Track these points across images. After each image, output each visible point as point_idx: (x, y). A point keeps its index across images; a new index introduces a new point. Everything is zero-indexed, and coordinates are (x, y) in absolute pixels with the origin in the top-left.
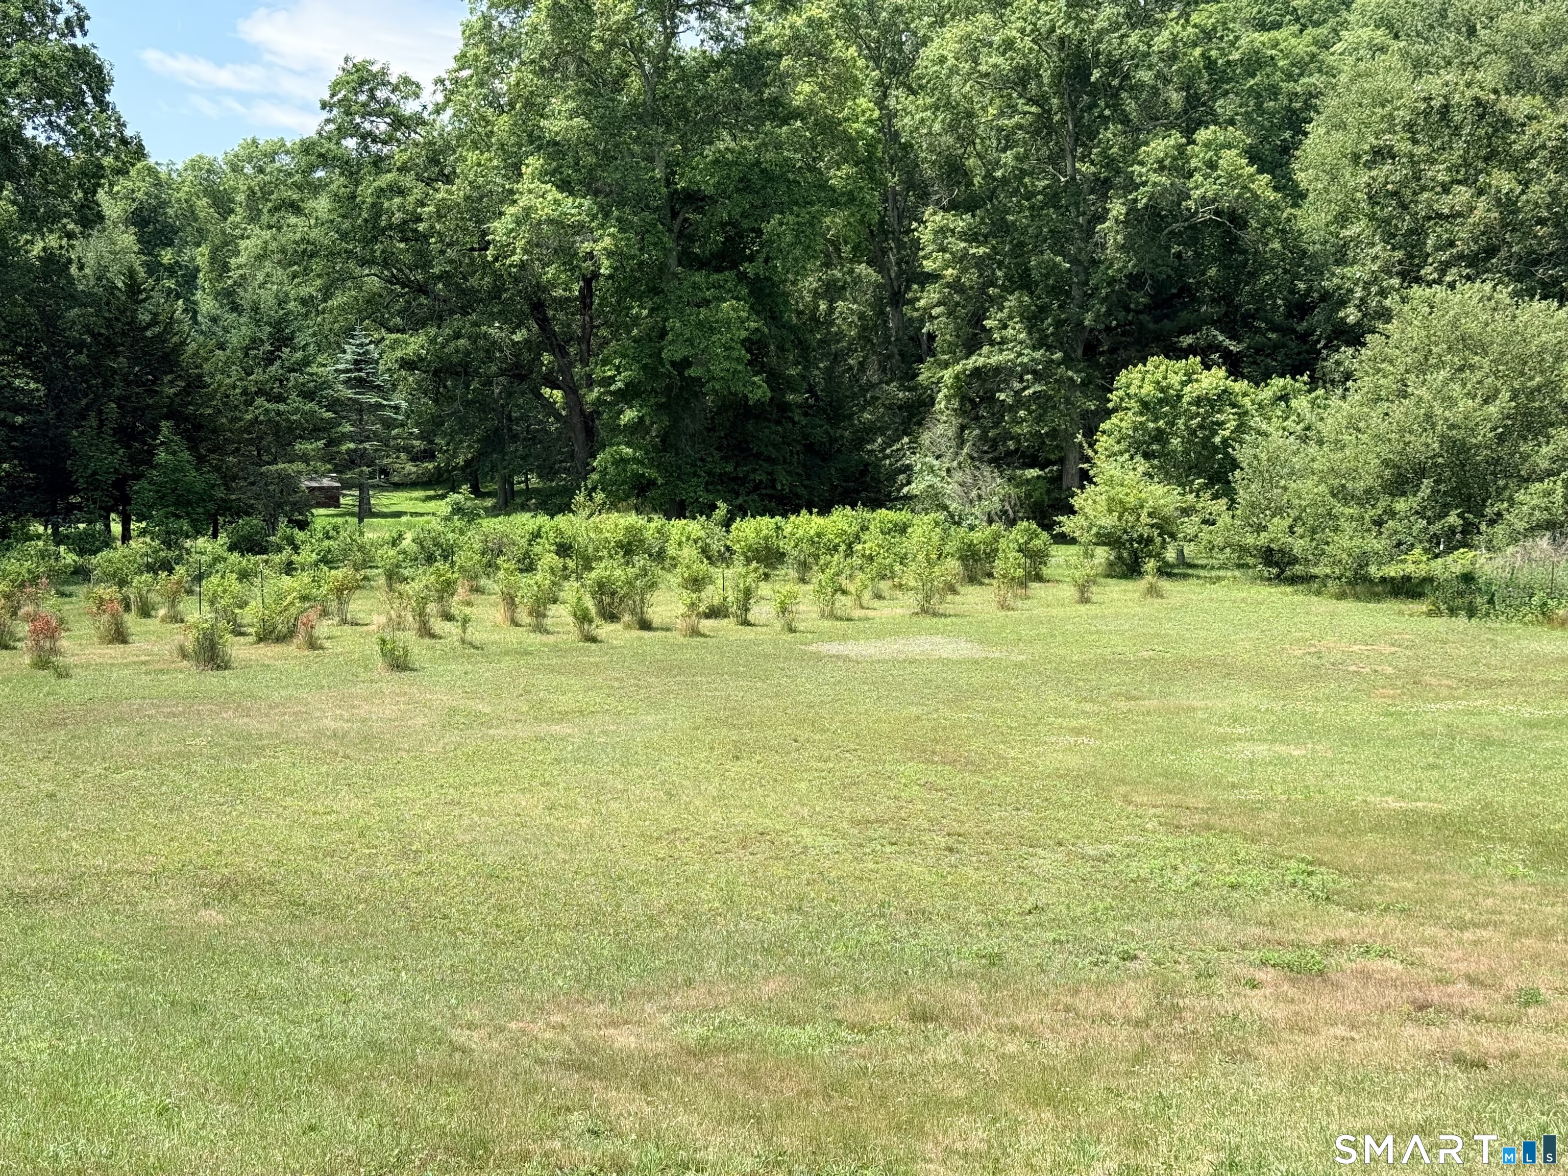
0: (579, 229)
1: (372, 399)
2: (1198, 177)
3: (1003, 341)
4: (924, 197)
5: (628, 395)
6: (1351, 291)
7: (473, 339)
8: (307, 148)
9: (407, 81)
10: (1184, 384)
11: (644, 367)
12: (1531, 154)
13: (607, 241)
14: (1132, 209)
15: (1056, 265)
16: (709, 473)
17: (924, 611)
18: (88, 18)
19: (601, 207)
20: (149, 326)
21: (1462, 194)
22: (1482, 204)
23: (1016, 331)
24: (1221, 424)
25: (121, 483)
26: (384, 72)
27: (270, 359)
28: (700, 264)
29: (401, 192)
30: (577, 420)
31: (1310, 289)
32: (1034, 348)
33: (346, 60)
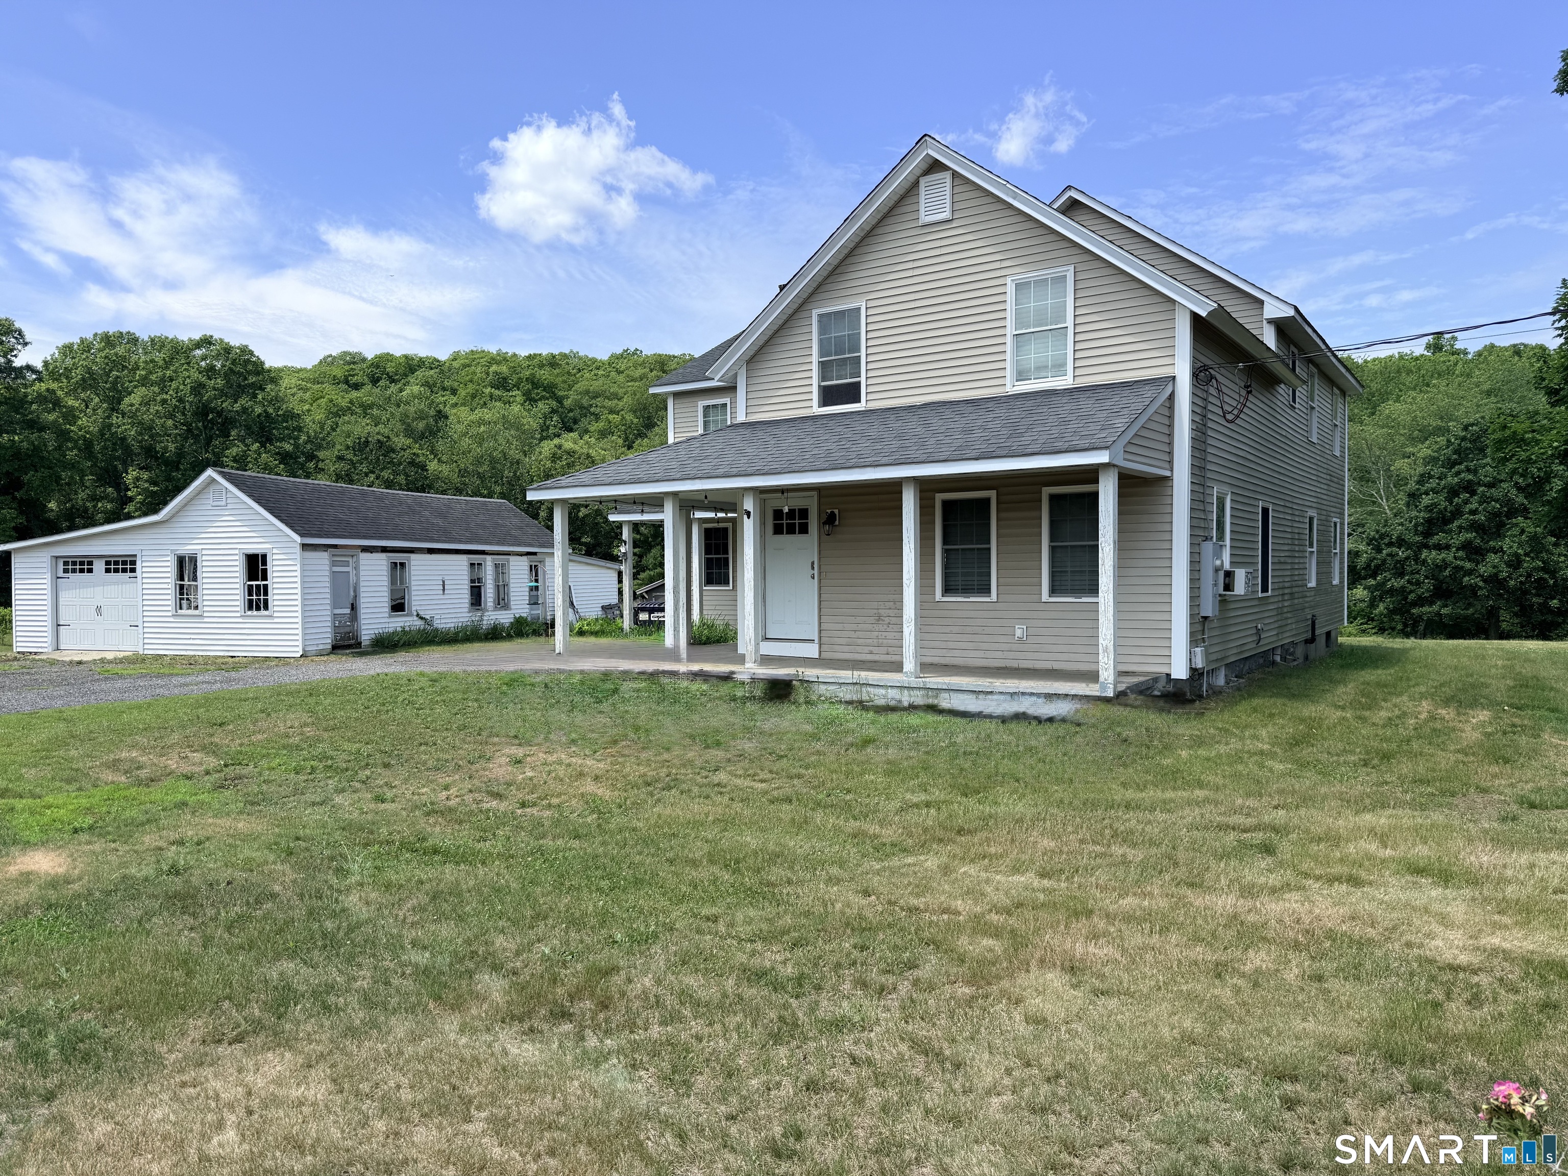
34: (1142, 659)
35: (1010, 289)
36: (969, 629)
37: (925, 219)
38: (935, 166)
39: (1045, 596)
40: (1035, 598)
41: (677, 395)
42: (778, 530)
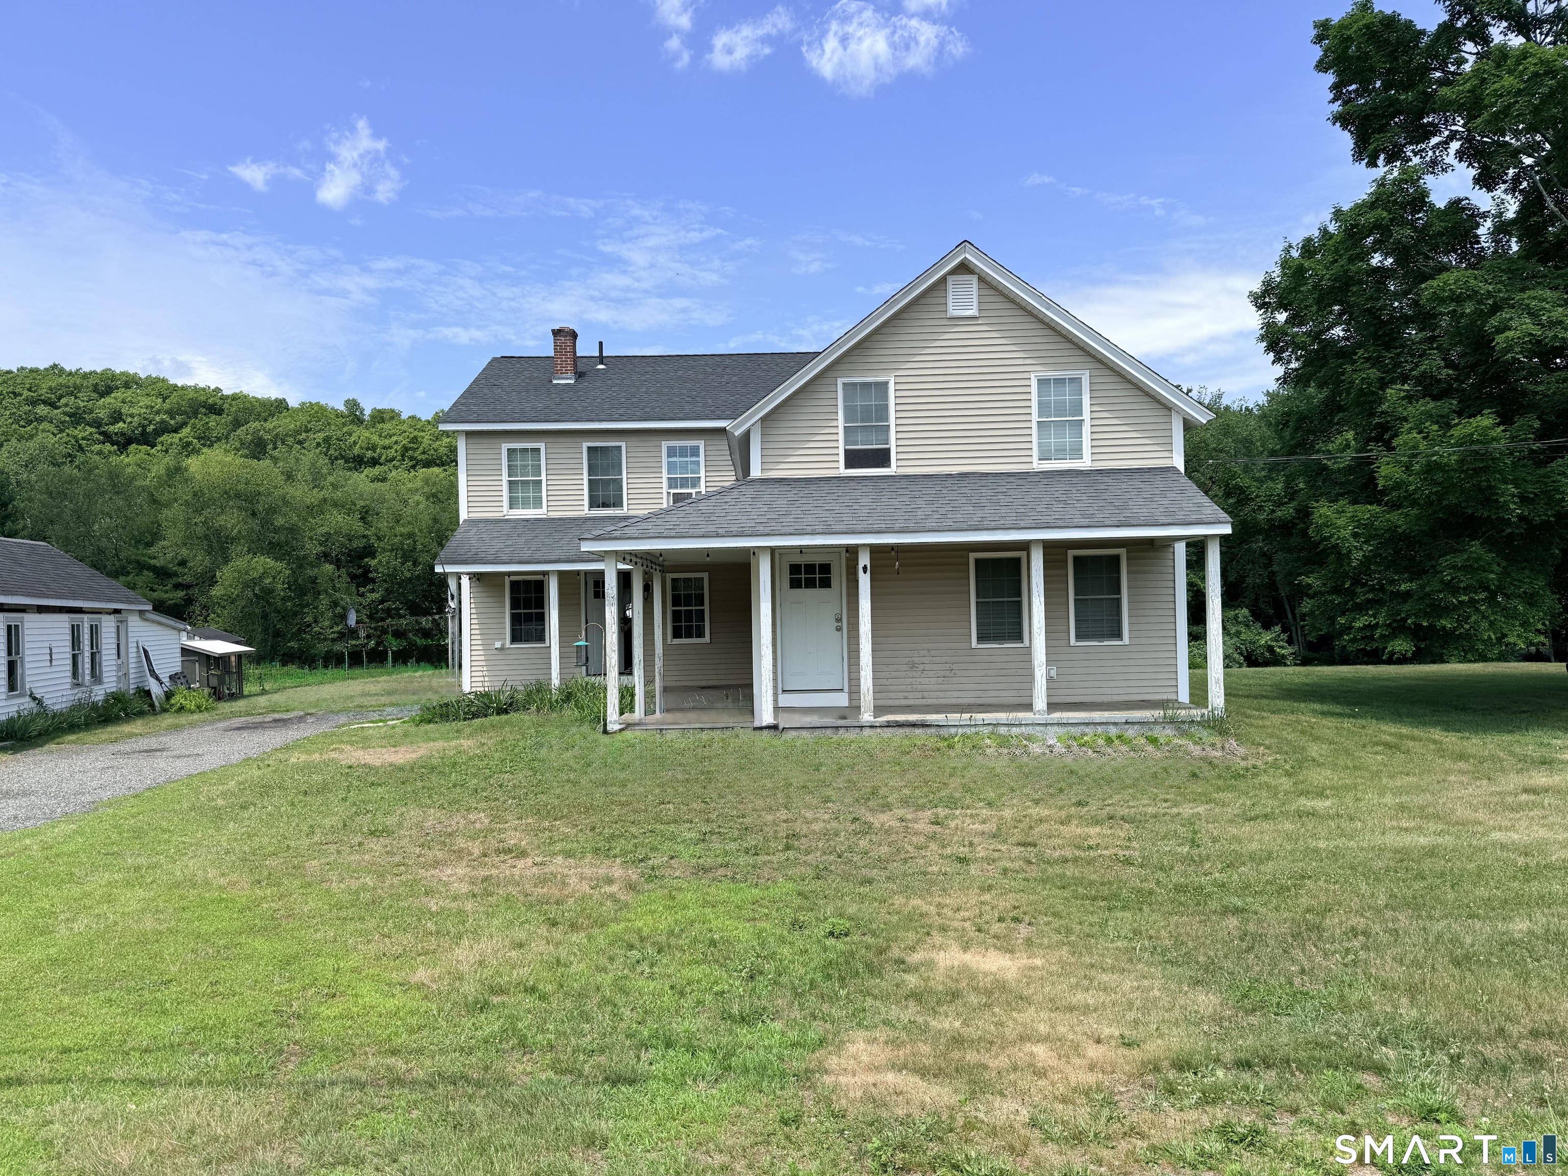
34: (1155, 690)
35: (1034, 383)
36: (1003, 672)
37: (953, 312)
38: (964, 268)
39: (1073, 641)
40: (1064, 642)
41: (469, 434)
42: (795, 584)
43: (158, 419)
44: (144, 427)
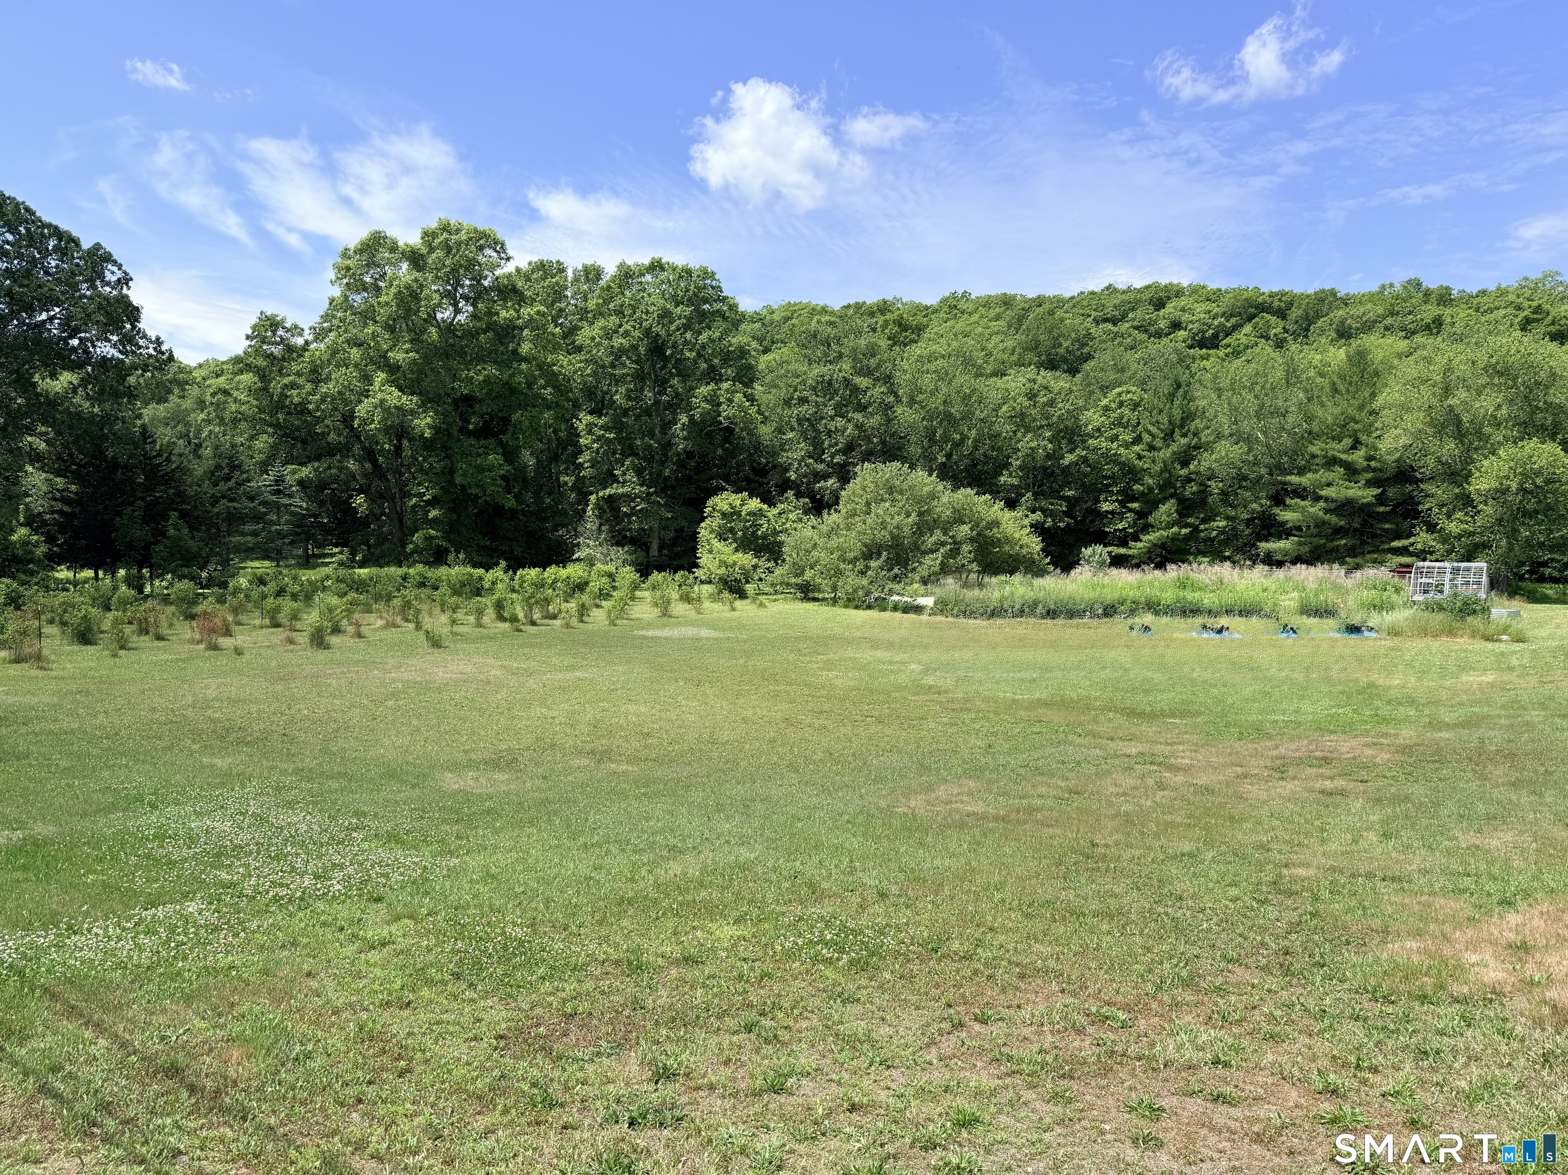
0: (412, 412)
1: (285, 501)
2: (724, 406)
3: (625, 482)
4: (577, 406)
5: (433, 503)
6: (791, 464)
7: (341, 469)
8: (237, 360)
9: (296, 327)
10: (741, 505)
11: (442, 488)
12: (870, 404)
13: (429, 420)
14: (692, 419)
15: (651, 445)
16: (478, 545)
17: (665, 615)
18: (131, 279)
19: (422, 401)
20: (155, 457)
21: (840, 422)
22: (850, 427)
23: (631, 476)
24: (761, 525)
25: (147, 547)
26: (283, 320)
27: (228, 479)
28: (470, 434)
29: (299, 387)
30: (395, 516)
31: (768, 463)
32: (642, 485)
33: (261, 313)
43: (1216, 323)
44: (1204, 332)
